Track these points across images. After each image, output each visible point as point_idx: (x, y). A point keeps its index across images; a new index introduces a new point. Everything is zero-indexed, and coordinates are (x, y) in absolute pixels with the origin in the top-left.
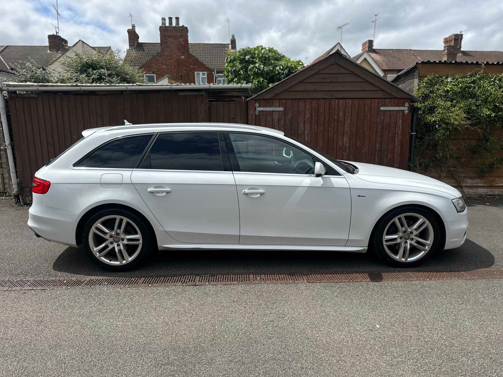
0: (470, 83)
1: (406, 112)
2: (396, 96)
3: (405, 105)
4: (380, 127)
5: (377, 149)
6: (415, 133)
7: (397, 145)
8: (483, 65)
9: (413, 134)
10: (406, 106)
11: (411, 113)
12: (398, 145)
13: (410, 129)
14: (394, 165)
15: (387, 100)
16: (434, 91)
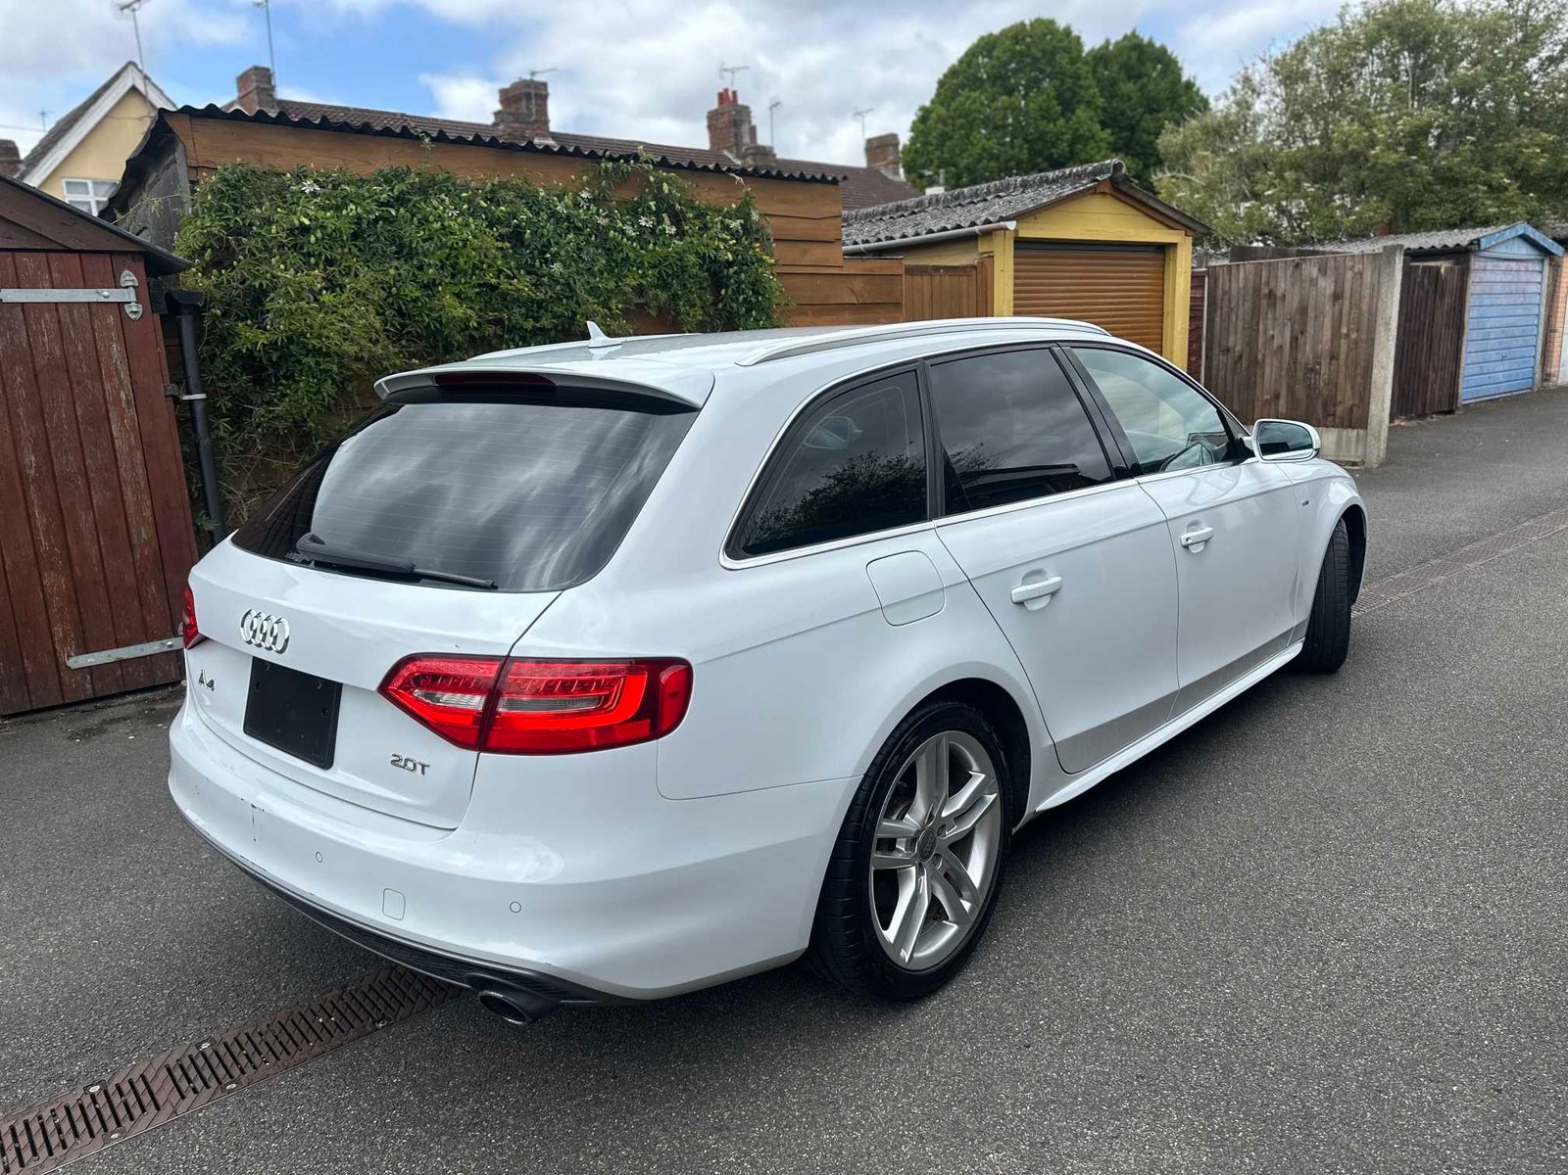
0: (387, 204)
1: (134, 309)
2: (65, 243)
3: (122, 280)
4: (19, 379)
5: (33, 472)
6: (202, 396)
7: (126, 449)
8: (427, 140)
9: (191, 401)
10: (127, 287)
11: (157, 317)
12: (130, 446)
13: (167, 379)
14: (133, 531)
15: (25, 259)
16: (251, 225)
